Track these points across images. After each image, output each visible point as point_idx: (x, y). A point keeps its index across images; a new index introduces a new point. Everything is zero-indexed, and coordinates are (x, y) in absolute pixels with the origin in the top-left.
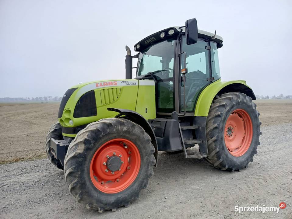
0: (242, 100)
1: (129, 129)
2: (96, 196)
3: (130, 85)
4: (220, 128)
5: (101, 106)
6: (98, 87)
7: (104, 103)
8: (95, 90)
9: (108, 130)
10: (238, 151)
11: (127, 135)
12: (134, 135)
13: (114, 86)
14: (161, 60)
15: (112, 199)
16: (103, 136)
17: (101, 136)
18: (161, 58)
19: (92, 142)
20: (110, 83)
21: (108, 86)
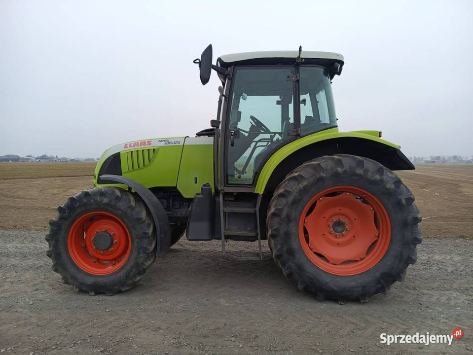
0: (348, 169)
1: (110, 201)
2: (73, 271)
3: (170, 145)
4: (282, 217)
5: (128, 172)
6: (127, 149)
7: (131, 168)
8: (121, 153)
9: (85, 200)
10: (353, 265)
11: (110, 209)
12: (119, 209)
13: (146, 147)
14: (277, 101)
15: (90, 281)
16: (79, 206)
17: (76, 206)
18: (277, 98)
19: (67, 211)
20: (143, 143)
21: (140, 147)
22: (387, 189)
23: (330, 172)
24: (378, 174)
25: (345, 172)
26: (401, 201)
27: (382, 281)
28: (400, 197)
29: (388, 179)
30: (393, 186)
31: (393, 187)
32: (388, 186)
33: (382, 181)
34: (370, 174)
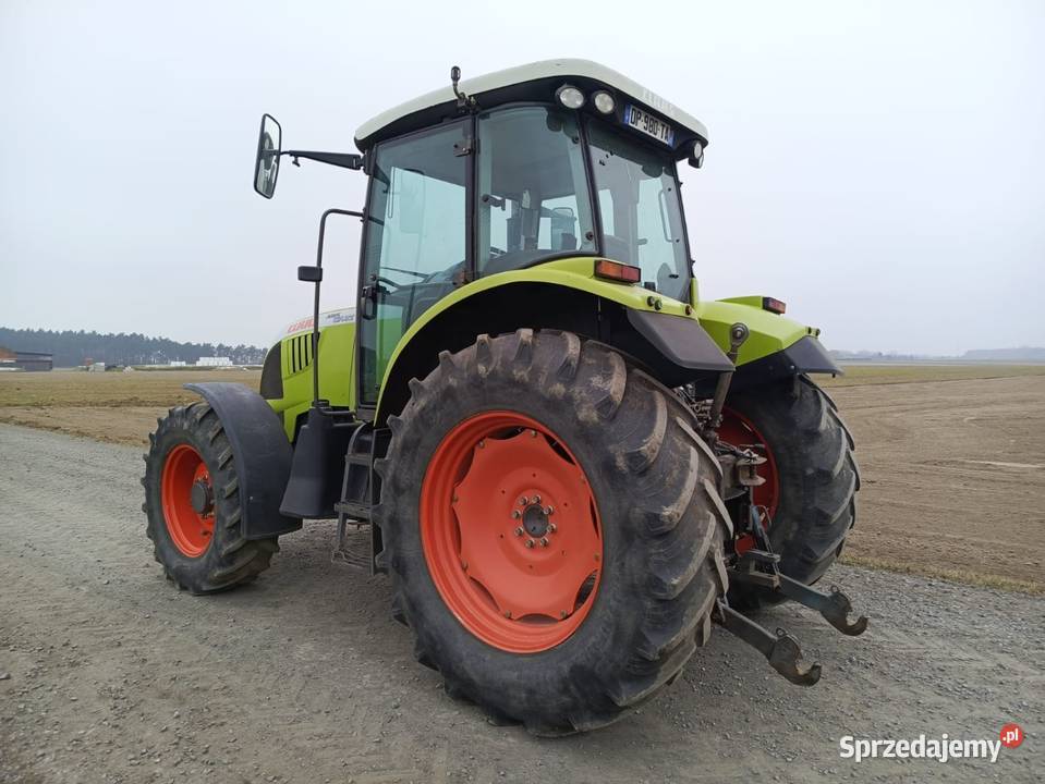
0: (499, 367)
3: (341, 322)
6: (290, 334)
8: (282, 342)
22: (578, 422)
23: (466, 375)
24: (561, 382)
25: (493, 375)
26: (615, 461)
27: (572, 687)
28: (611, 448)
29: (584, 394)
30: (594, 416)
31: (596, 419)
32: (582, 415)
33: (568, 399)
34: (542, 380)
